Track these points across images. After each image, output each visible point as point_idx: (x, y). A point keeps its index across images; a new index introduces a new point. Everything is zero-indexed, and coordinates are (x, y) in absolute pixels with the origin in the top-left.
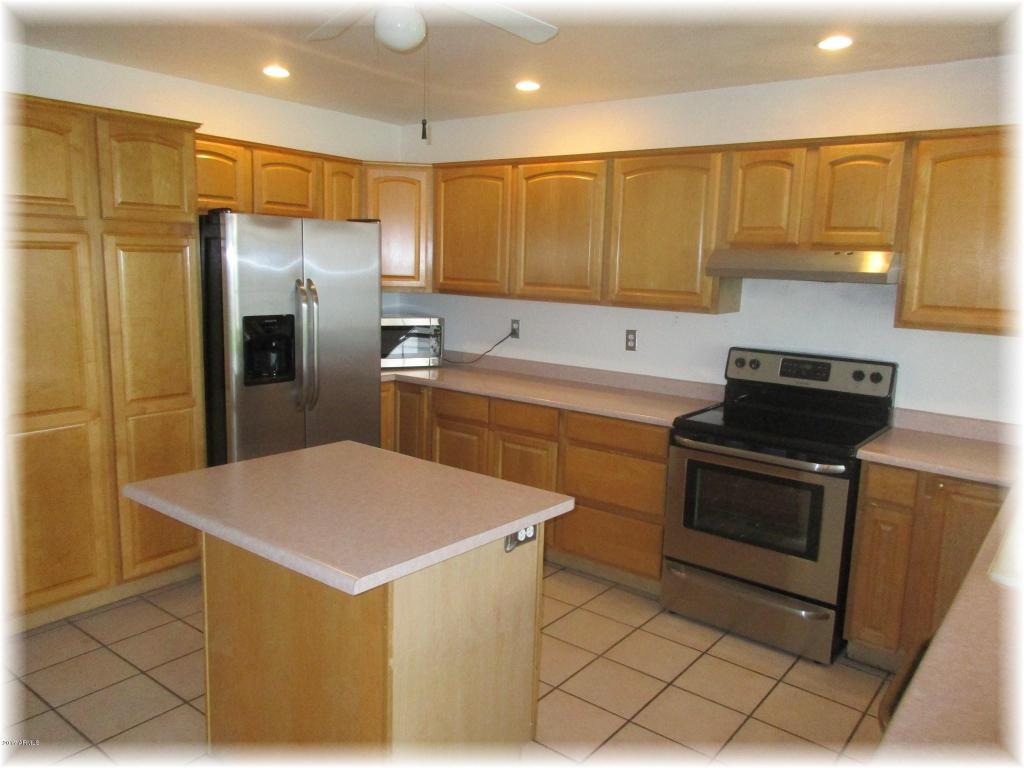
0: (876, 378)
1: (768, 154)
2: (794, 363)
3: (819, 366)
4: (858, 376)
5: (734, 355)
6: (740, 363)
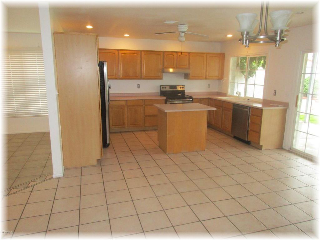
0: (183, 88)
1: (170, 53)
2: (172, 87)
3: (175, 87)
4: (181, 88)
5: (162, 87)
6: (163, 88)
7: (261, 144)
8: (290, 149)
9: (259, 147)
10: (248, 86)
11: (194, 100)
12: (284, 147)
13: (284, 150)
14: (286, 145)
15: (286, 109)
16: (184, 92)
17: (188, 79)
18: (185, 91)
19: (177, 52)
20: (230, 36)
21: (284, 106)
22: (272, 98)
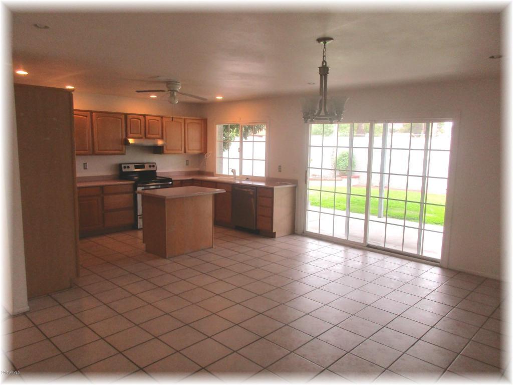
0: (153, 166)
2: (138, 166)
3: (143, 166)
4: (150, 166)
5: (123, 166)
6: (125, 167)
7: (274, 231)
8: (303, 233)
9: (272, 235)
10: (244, 161)
11: (174, 183)
12: (296, 232)
13: (297, 234)
14: (299, 229)
15: (295, 187)
16: (156, 173)
17: (161, 154)
18: (157, 171)
19: (144, 116)
20: (219, 98)
21: (293, 184)
22: (277, 175)
